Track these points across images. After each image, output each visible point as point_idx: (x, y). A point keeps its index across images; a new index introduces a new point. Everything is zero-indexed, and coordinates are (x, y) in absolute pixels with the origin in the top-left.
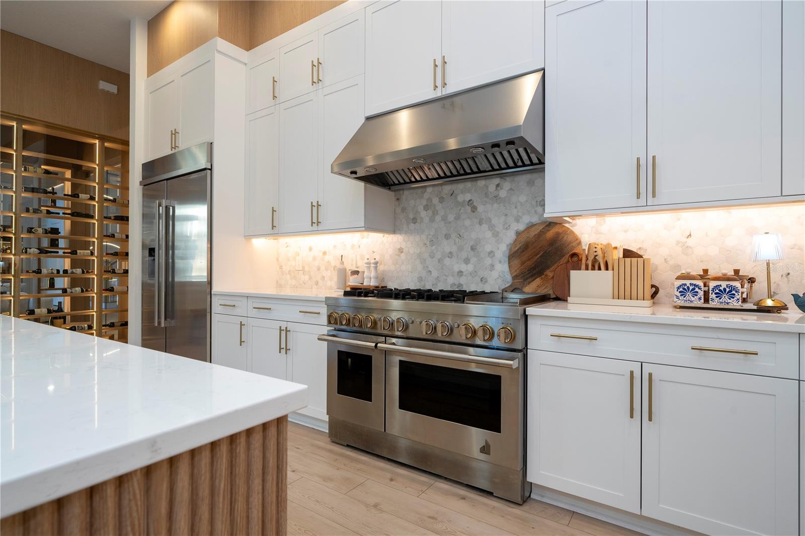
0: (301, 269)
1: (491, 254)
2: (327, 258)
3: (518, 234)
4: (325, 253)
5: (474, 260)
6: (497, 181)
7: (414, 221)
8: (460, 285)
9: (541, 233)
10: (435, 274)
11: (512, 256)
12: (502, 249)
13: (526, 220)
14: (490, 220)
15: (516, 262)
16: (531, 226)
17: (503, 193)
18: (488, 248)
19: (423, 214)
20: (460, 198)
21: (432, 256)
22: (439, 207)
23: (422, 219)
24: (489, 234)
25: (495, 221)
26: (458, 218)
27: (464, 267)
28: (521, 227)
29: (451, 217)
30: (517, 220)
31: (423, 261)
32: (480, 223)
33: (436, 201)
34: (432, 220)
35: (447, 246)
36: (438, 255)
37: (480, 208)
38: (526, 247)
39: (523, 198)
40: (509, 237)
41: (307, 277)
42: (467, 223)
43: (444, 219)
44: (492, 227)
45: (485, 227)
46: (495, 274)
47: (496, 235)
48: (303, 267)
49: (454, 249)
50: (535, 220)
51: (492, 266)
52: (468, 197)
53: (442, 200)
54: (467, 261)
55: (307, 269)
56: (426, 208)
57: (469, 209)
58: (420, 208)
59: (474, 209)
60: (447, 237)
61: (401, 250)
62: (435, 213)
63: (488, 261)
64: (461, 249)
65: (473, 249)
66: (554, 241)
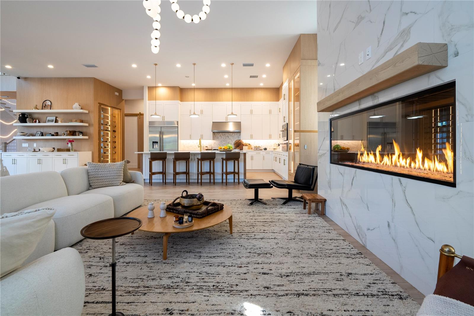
7: (218, 138)
9: (238, 141)
11: (234, 144)
14: (231, 139)
15: (235, 145)
16: (237, 140)
17: (233, 135)
21: (221, 144)
22: (222, 136)
24: (231, 141)
25: (232, 139)
26: (226, 138)
28: (236, 140)
29: (224, 138)
30: (235, 139)
33: (222, 135)
34: (221, 138)
35: (224, 143)
38: (236, 143)
39: (236, 136)
40: (234, 141)
43: (223, 138)
44: (231, 140)
45: (230, 140)
47: (232, 141)
49: (225, 143)
50: (238, 139)
52: (227, 135)
53: (223, 135)
56: (220, 136)
58: (219, 136)
59: (228, 137)
60: (224, 141)
61: (215, 143)
62: (222, 137)
64: (226, 143)
66: (240, 142)
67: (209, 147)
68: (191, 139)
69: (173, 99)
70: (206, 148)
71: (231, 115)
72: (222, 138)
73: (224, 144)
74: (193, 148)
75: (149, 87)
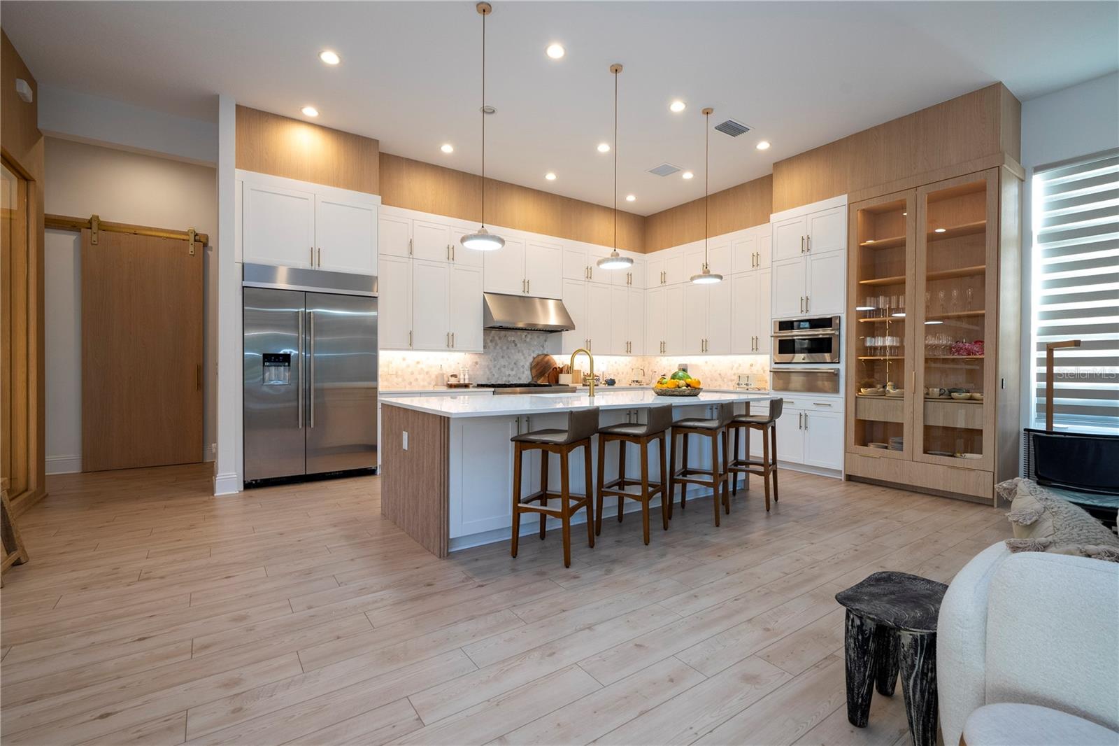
0: (394, 373)
1: (523, 366)
2: (420, 366)
3: (534, 358)
4: (418, 363)
5: (515, 369)
6: (525, 334)
8: (509, 381)
9: (543, 358)
10: (496, 376)
11: (531, 368)
12: (527, 365)
13: (537, 352)
14: (522, 351)
15: (534, 371)
16: (538, 355)
17: (528, 340)
18: (522, 364)
19: (490, 344)
20: (509, 339)
21: (495, 367)
22: (499, 342)
23: (489, 347)
24: (522, 357)
25: (524, 352)
26: (508, 348)
27: (511, 373)
28: (535, 356)
29: (505, 348)
30: (534, 352)
31: (490, 369)
32: (519, 352)
33: (497, 338)
34: (495, 348)
35: (503, 362)
36: (498, 366)
37: (518, 345)
38: (538, 364)
40: (531, 360)
41: (400, 380)
42: (513, 351)
43: (501, 348)
44: (523, 354)
45: (520, 354)
46: (524, 376)
47: (525, 358)
48: (397, 372)
49: (507, 364)
50: (540, 353)
51: (523, 372)
52: (513, 339)
53: (500, 338)
54: (512, 370)
55: (400, 373)
56: (491, 341)
57: (513, 344)
59: (516, 345)
60: (503, 357)
61: (477, 363)
62: (496, 344)
63: (522, 370)
64: (509, 364)
65: (515, 364)
66: (547, 362)
67: (462, 376)
68: (413, 350)
69: (357, 184)
70: (453, 381)
72: (498, 348)
73: (504, 366)
74: (404, 380)
75: (240, 109)
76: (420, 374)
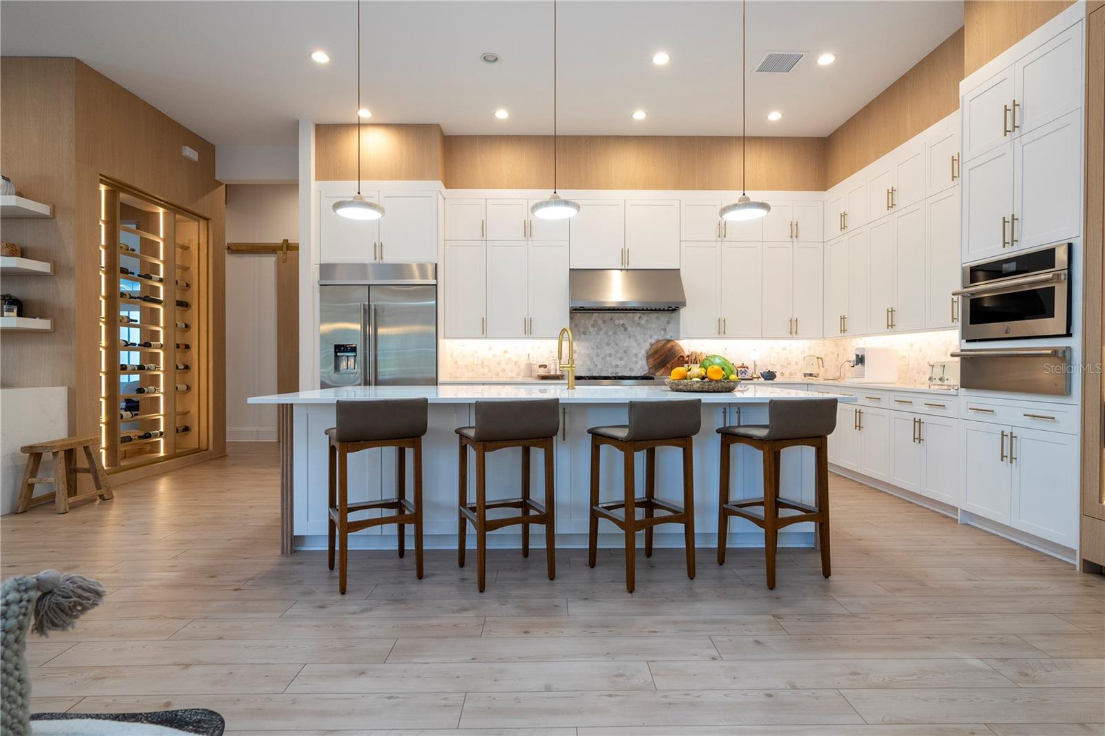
0: (480, 363)
1: (636, 355)
2: (507, 356)
3: (651, 345)
4: (505, 352)
5: (625, 358)
6: (639, 315)
7: (585, 333)
8: (617, 373)
9: (664, 345)
10: (600, 366)
11: (648, 357)
12: (642, 353)
13: (656, 337)
14: (635, 336)
15: (651, 360)
16: (658, 341)
17: (643, 322)
18: (634, 352)
19: (591, 329)
20: (617, 322)
21: (598, 355)
22: (602, 326)
23: (590, 333)
24: (635, 344)
25: (638, 337)
26: (615, 333)
27: (619, 363)
28: (653, 341)
29: (611, 333)
30: (651, 337)
31: (591, 359)
32: (630, 338)
33: (600, 322)
34: (598, 333)
35: (608, 350)
36: (602, 355)
37: (629, 329)
38: (656, 352)
39: (654, 326)
40: (647, 346)
41: (486, 370)
42: (622, 337)
43: (606, 333)
44: (636, 340)
45: (632, 340)
46: (638, 366)
47: (639, 345)
48: (483, 362)
49: (613, 352)
50: (660, 338)
51: (637, 362)
52: (622, 322)
53: (604, 322)
54: (621, 359)
55: (486, 363)
56: (593, 326)
57: (622, 329)
58: (589, 326)
59: (626, 329)
60: (608, 344)
62: (600, 329)
63: (634, 359)
64: (617, 352)
65: (625, 352)
66: (671, 349)
67: (552, 367)
68: (486, 338)
69: (417, 174)
70: (542, 372)
71: (735, 206)
72: (602, 333)
73: (610, 355)
74: (490, 371)
75: (318, 128)
76: (507, 364)
